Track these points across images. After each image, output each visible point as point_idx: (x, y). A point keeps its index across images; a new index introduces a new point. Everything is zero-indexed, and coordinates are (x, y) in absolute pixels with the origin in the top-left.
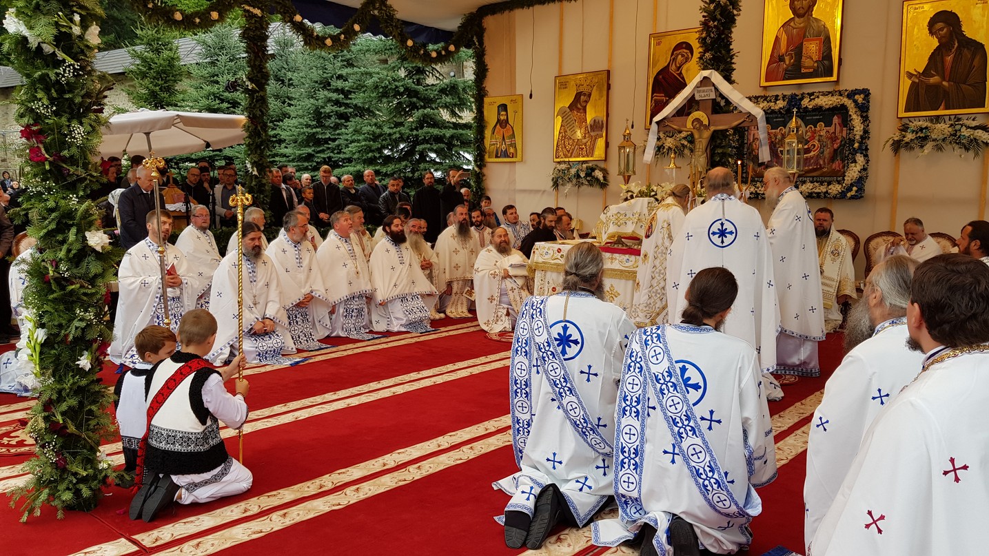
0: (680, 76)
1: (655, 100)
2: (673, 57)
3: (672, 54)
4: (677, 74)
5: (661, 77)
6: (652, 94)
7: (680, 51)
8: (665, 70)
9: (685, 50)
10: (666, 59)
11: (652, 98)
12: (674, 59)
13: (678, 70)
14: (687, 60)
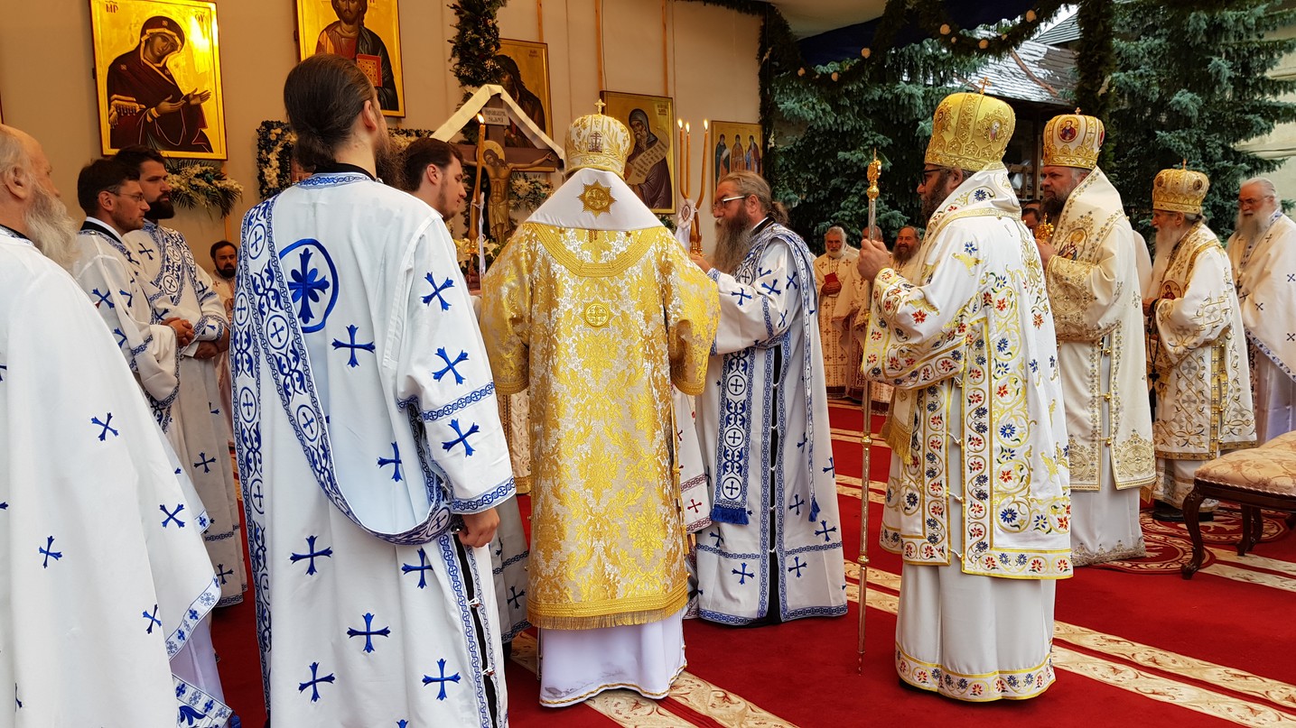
0: (164, 73)
1: (117, 107)
2: (145, 37)
3: (143, 33)
4: (158, 68)
5: (124, 67)
6: (109, 95)
7: (157, 30)
8: (130, 58)
9: (167, 31)
10: (132, 41)
11: (110, 102)
12: (147, 41)
13: (159, 62)
14: (174, 48)
